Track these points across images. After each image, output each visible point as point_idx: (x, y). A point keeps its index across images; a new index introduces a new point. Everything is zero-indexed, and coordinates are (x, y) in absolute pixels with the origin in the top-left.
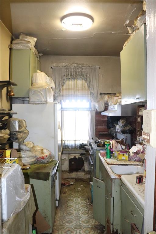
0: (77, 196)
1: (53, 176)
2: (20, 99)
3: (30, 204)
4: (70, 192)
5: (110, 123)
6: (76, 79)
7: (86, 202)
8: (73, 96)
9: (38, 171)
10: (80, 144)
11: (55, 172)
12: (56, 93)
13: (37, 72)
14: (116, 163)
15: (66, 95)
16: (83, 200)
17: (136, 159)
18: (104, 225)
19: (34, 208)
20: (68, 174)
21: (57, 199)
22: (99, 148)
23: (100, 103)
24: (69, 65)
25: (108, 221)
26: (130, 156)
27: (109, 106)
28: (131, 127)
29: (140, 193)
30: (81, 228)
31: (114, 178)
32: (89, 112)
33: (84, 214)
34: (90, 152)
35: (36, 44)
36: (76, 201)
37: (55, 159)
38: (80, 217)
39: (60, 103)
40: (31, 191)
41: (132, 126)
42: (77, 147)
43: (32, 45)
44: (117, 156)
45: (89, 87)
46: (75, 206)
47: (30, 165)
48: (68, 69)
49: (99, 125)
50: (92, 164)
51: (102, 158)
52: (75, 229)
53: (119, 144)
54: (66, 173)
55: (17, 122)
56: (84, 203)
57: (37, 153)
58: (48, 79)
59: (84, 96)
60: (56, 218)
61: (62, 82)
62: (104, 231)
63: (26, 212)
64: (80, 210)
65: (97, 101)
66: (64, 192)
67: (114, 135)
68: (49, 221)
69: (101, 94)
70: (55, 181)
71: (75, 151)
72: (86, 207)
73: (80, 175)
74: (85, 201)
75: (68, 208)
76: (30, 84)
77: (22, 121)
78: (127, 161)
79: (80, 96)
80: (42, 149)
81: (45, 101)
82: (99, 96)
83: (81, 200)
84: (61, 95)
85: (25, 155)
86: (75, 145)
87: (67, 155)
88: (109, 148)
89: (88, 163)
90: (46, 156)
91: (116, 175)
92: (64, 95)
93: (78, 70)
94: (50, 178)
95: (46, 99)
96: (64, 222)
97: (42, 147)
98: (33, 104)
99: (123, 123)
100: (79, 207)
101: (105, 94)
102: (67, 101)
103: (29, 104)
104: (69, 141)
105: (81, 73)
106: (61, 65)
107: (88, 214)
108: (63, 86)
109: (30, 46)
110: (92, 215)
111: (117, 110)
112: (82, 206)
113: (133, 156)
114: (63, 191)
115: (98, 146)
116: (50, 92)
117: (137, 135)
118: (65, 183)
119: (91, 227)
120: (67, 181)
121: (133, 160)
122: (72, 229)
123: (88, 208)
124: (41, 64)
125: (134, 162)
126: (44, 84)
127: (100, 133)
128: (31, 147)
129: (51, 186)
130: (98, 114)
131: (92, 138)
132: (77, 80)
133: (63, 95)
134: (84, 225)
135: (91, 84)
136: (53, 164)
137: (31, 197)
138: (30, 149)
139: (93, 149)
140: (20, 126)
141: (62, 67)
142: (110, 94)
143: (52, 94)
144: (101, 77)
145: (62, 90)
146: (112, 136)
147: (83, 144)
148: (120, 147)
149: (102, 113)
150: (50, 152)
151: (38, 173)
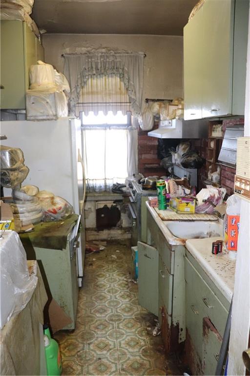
0: (111, 269)
1: (73, 241)
2: (11, 111)
3: (39, 293)
4: (99, 263)
5: (162, 150)
6: (105, 76)
7: (126, 278)
8: (99, 104)
9: (47, 235)
10: (114, 185)
11: (76, 234)
12: (71, 101)
13: (38, 64)
14: (175, 219)
15: (89, 103)
16: (122, 275)
17: (207, 210)
18: (157, 314)
19: (45, 298)
20: (95, 233)
21: (80, 276)
22: (145, 192)
23: (146, 116)
24: (92, 51)
25: (163, 310)
26: (198, 205)
27: (161, 122)
28: (199, 156)
29: (220, 272)
30: (119, 320)
31: (175, 244)
32: (128, 131)
33: (124, 298)
34: (130, 197)
35: (32, 10)
36: (109, 276)
37: (74, 212)
38: (118, 303)
39: (80, 117)
40: (38, 271)
41: (199, 154)
42: (108, 190)
43: (27, 14)
44: (176, 206)
45: (127, 89)
46: (108, 286)
47: (34, 224)
48: (91, 58)
49: (144, 154)
50: (134, 217)
51: (151, 209)
52: (111, 322)
53: (180, 187)
54: (93, 232)
55: (7, 154)
56: (123, 280)
57: (44, 203)
58: (57, 76)
59: (119, 104)
60: (80, 306)
61: (81, 81)
62: (156, 322)
63: (32, 308)
64: (116, 291)
65: (140, 114)
66: (90, 263)
67: (170, 170)
68: (69, 312)
69: (147, 100)
70: (75, 249)
71: (105, 196)
72: (127, 286)
73: (115, 234)
74: (124, 276)
75: (98, 288)
76: (27, 87)
77: (16, 151)
78: (192, 214)
79: (111, 104)
80: (52, 196)
81: (54, 116)
82: (144, 104)
83: (119, 275)
84: (80, 103)
85: (25, 209)
86: (106, 186)
87: (93, 203)
88: (163, 193)
89: (126, 215)
90: (60, 208)
91: (177, 240)
92: (85, 103)
93: (108, 60)
94: (68, 245)
95: (56, 111)
96: (92, 311)
97: (52, 193)
98: (33, 120)
99: (184, 149)
100: (116, 286)
101: (154, 101)
102: (91, 113)
103: (26, 121)
104: (96, 180)
105: (113, 65)
106: (79, 50)
107: (129, 297)
108: (82, 87)
109: (23, 15)
110: (136, 298)
111: (174, 129)
112: (119, 285)
113: (203, 205)
114: (89, 261)
115: (144, 189)
116: (61, 98)
117: (209, 171)
118: (91, 248)
119: (136, 318)
120: (94, 244)
121: (203, 212)
122: (107, 322)
123: (129, 287)
124: (44, 49)
125: (203, 215)
126: (51, 86)
127: (147, 166)
128: (34, 194)
129: (71, 258)
130: (143, 134)
131: (134, 175)
132: (107, 77)
133: (83, 103)
134: (124, 316)
135: (131, 84)
136: (71, 220)
137: (39, 283)
138: (31, 198)
139: (136, 194)
140: (12, 160)
141: (81, 54)
142: (163, 100)
143: (66, 102)
144: (148, 72)
145: (81, 96)
146: (165, 172)
147: (119, 184)
148: (182, 191)
149: (149, 133)
150: (65, 202)
151: (47, 238)
